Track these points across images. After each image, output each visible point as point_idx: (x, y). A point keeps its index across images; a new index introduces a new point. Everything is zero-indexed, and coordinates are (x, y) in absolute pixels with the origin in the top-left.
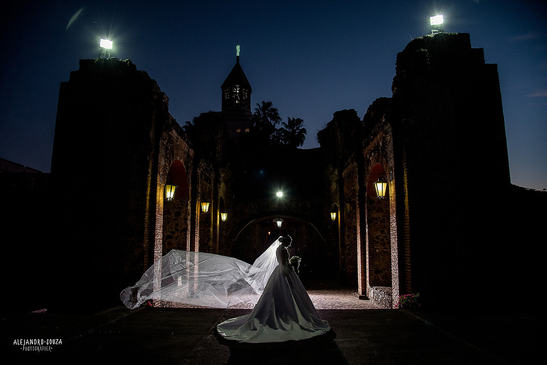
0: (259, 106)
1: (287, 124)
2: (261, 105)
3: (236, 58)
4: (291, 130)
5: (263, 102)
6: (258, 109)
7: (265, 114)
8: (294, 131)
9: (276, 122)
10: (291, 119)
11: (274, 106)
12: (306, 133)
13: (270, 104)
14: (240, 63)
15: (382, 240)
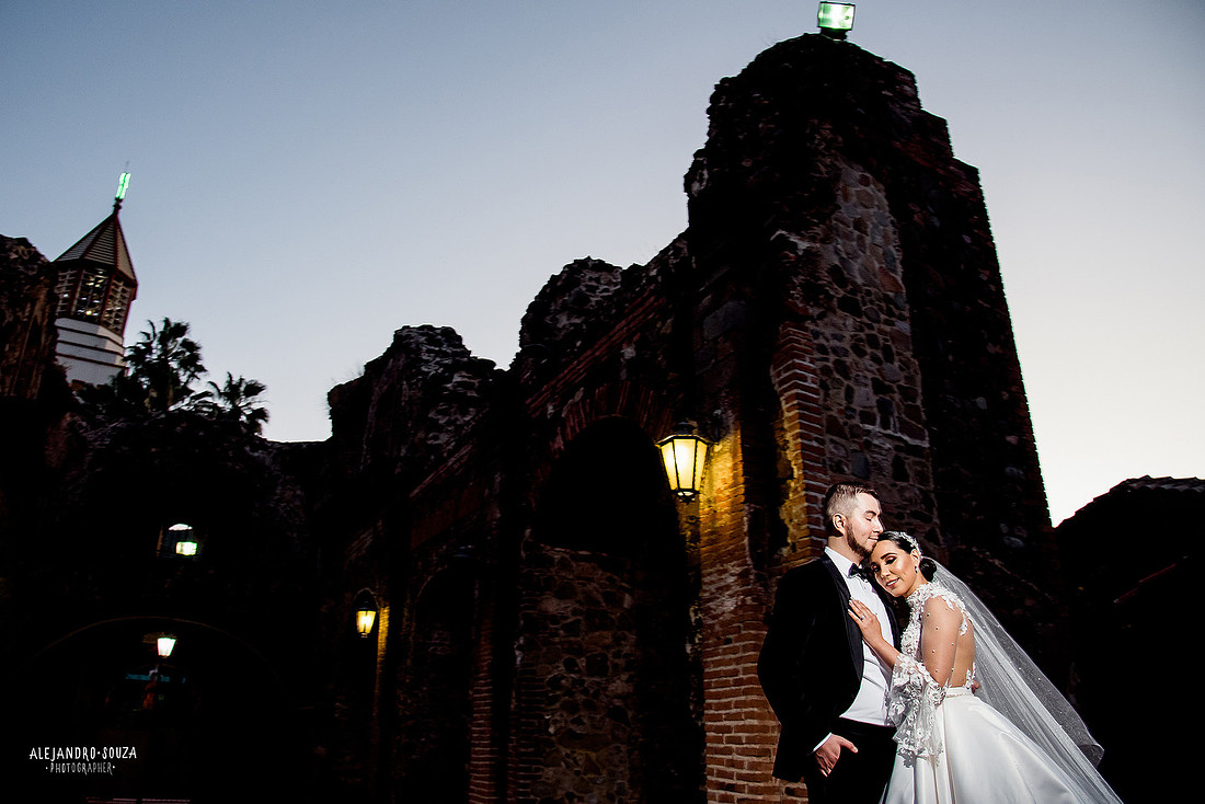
0: (154, 328)
1: (222, 388)
2: (160, 328)
3: (114, 202)
4: (228, 407)
5: (167, 322)
6: (148, 335)
7: (165, 352)
8: (237, 411)
9: (192, 376)
10: (236, 379)
11: (190, 336)
12: (266, 421)
13: (180, 330)
14: (122, 216)
15: (569, 692)
